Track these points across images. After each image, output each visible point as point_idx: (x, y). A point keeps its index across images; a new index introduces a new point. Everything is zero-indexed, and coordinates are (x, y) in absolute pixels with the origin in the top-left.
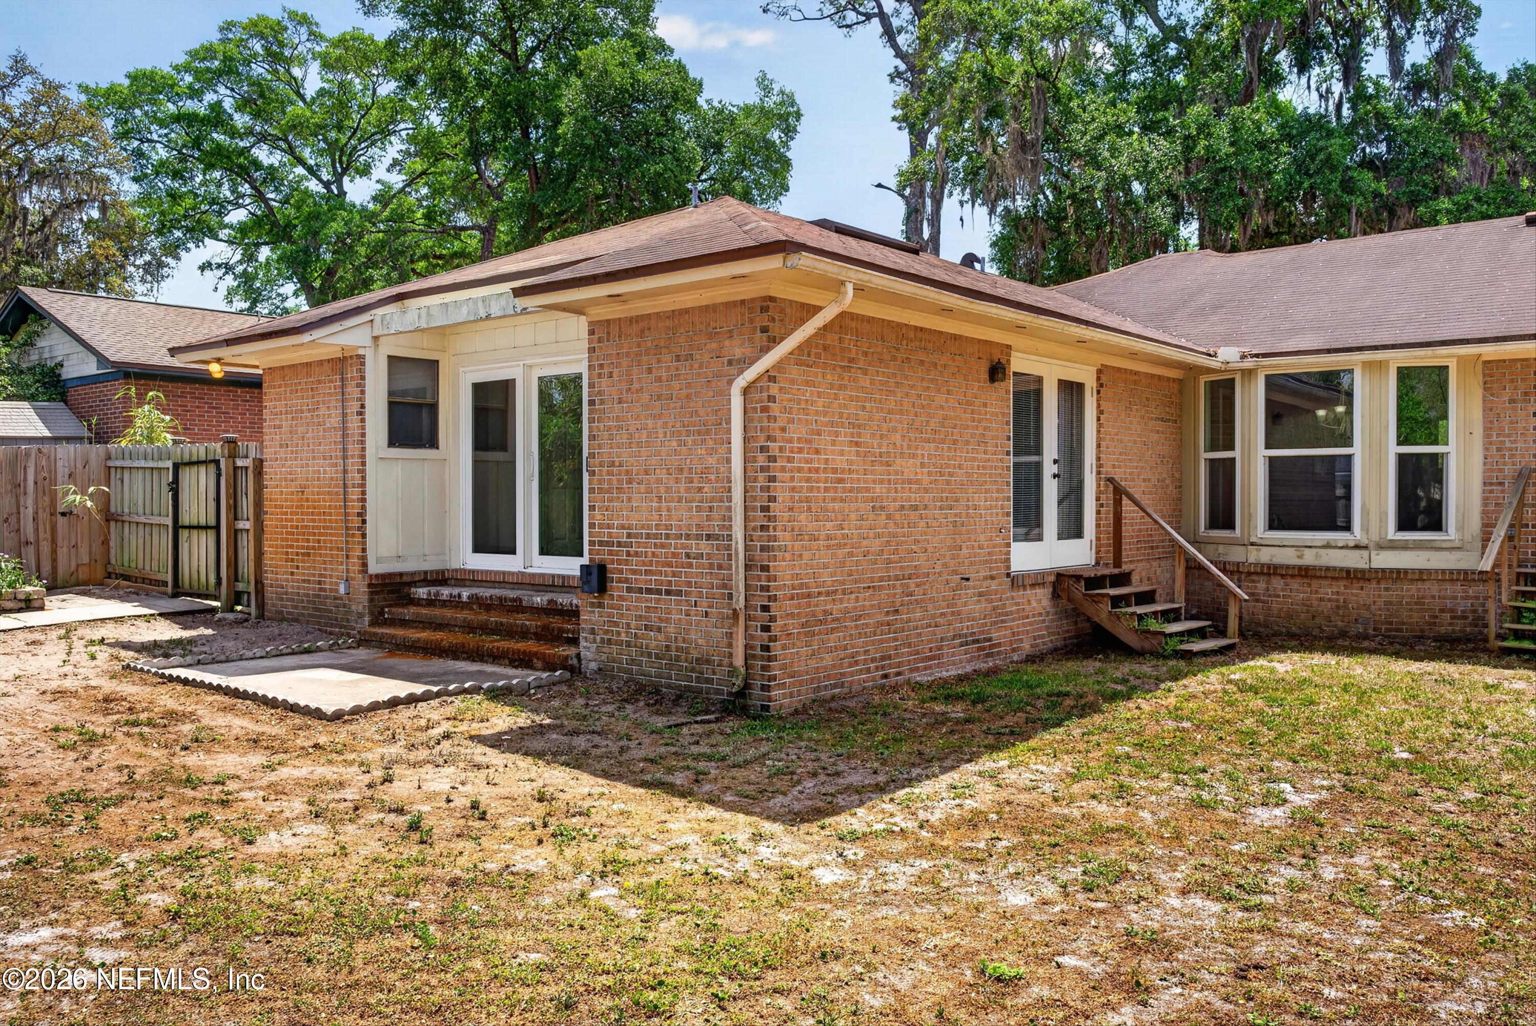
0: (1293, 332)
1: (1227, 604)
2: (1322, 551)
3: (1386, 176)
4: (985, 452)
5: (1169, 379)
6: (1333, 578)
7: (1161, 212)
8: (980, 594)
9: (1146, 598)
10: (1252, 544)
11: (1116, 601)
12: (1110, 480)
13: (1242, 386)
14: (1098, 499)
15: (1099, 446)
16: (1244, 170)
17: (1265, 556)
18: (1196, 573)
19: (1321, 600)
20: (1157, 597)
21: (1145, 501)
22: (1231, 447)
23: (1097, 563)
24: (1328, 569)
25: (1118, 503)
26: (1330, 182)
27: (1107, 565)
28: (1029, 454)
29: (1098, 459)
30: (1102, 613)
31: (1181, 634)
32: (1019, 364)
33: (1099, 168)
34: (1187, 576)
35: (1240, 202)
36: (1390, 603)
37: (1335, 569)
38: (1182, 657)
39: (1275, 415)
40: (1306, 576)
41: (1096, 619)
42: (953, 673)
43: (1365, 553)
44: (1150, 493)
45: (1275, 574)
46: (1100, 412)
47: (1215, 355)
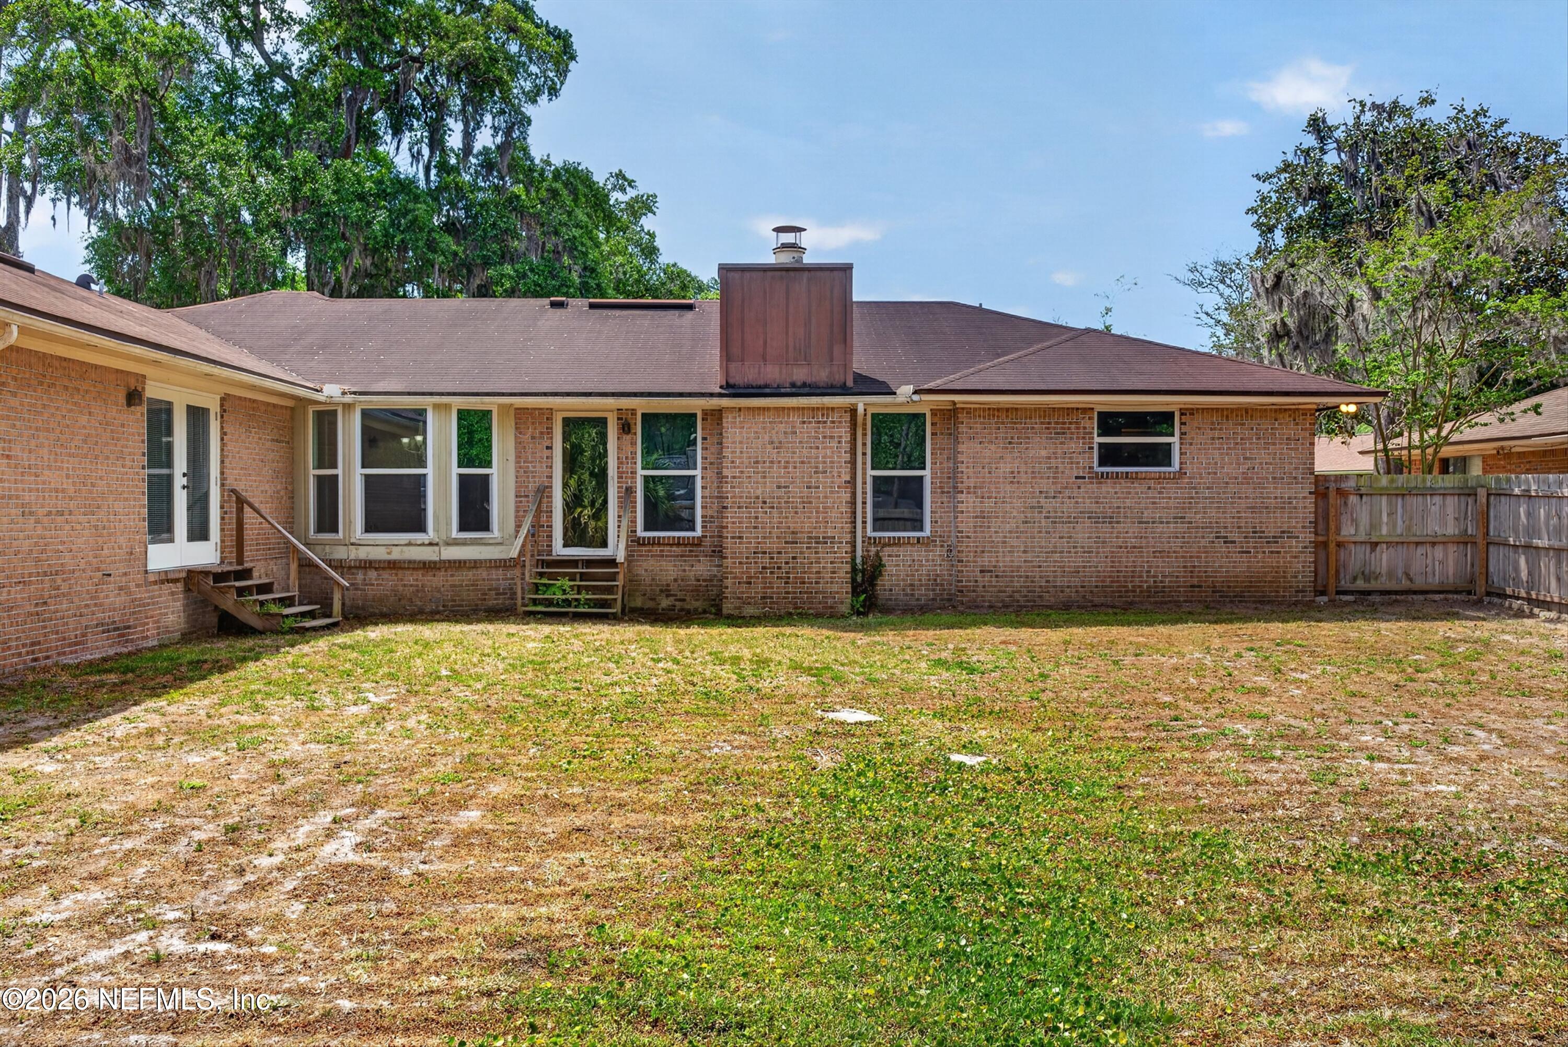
0: (384, 375)
1: (332, 593)
2: (405, 548)
3: (465, 239)
4: (123, 466)
5: (282, 407)
6: (414, 569)
7: (269, 244)
8: (121, 589)
9: (265, 588)
10: (352, 544)
11: (241, 592)
12: (233, 491)
13: (344, 416)
14: (222, 507)
15: (222, 462)
16: (346, 217)
17: (363, 553)
18: (307, 569)
19: (405, 585)
20: (275, 586)
21: (264, 510)
22: (334, 466)
23: (222, 562)
24: (410, 562)
25: (240, 510)
26: (417, 240)
27: (231, 563)
28: (162, 467)
29: (222, 473)
30: (229, 602)
31: (295, 615)
32: (153, 391)
33: (209, 193)
34: (299, 572)
35: (342, 245)
36: (454, 586)
37: (415, 562)
38: (297, 633)
39: (371, 439)
40: (394, 568)
41: (224, 608)
42: (97, 656)
43: (436, 548)
44: (267, 502)
45: (370, 567)
46: (223, 433)
47: (321, 391)
